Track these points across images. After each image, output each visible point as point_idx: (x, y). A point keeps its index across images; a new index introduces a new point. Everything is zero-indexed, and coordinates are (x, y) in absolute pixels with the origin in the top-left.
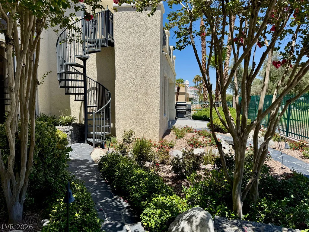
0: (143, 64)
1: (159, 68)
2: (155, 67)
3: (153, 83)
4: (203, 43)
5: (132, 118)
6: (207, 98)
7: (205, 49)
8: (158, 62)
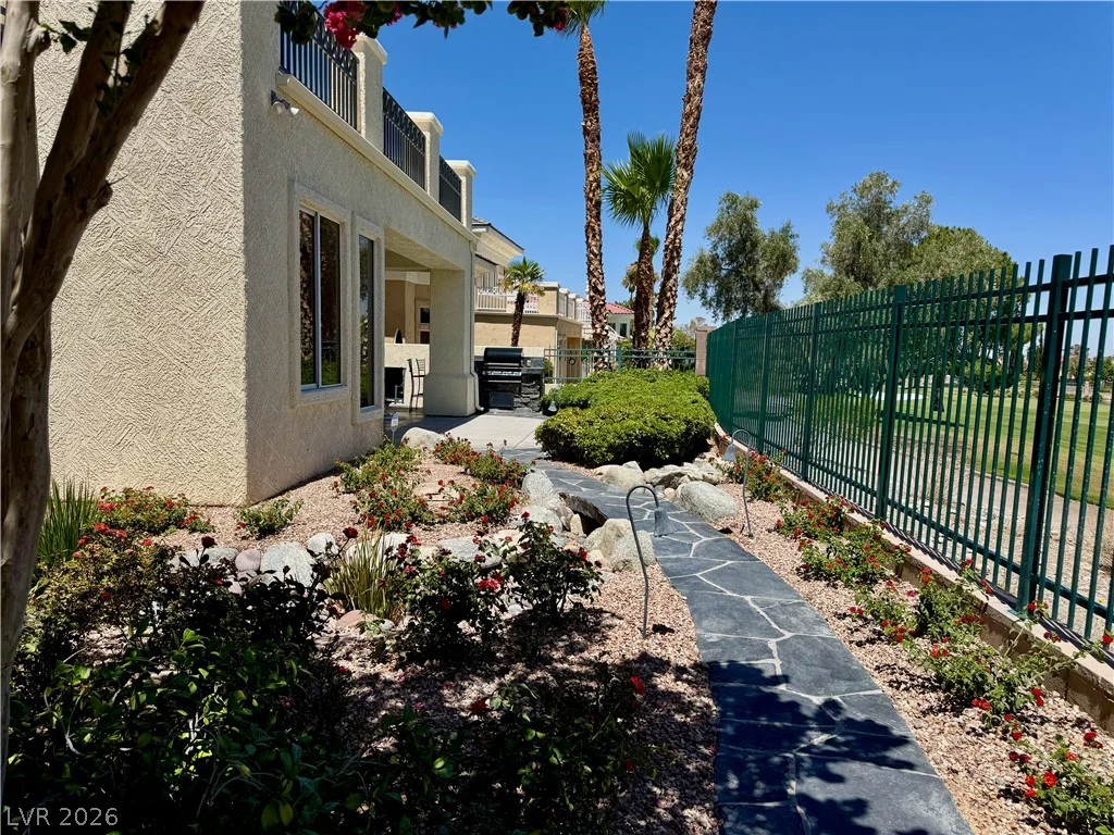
0: (164, 145)
1: (239, 167)
2: (219, 163)
3: (210, 236)
4: (589, 123)
5: (122, 394)
6: (604, 333)
7: (597, 146)
8: (232, 139)
